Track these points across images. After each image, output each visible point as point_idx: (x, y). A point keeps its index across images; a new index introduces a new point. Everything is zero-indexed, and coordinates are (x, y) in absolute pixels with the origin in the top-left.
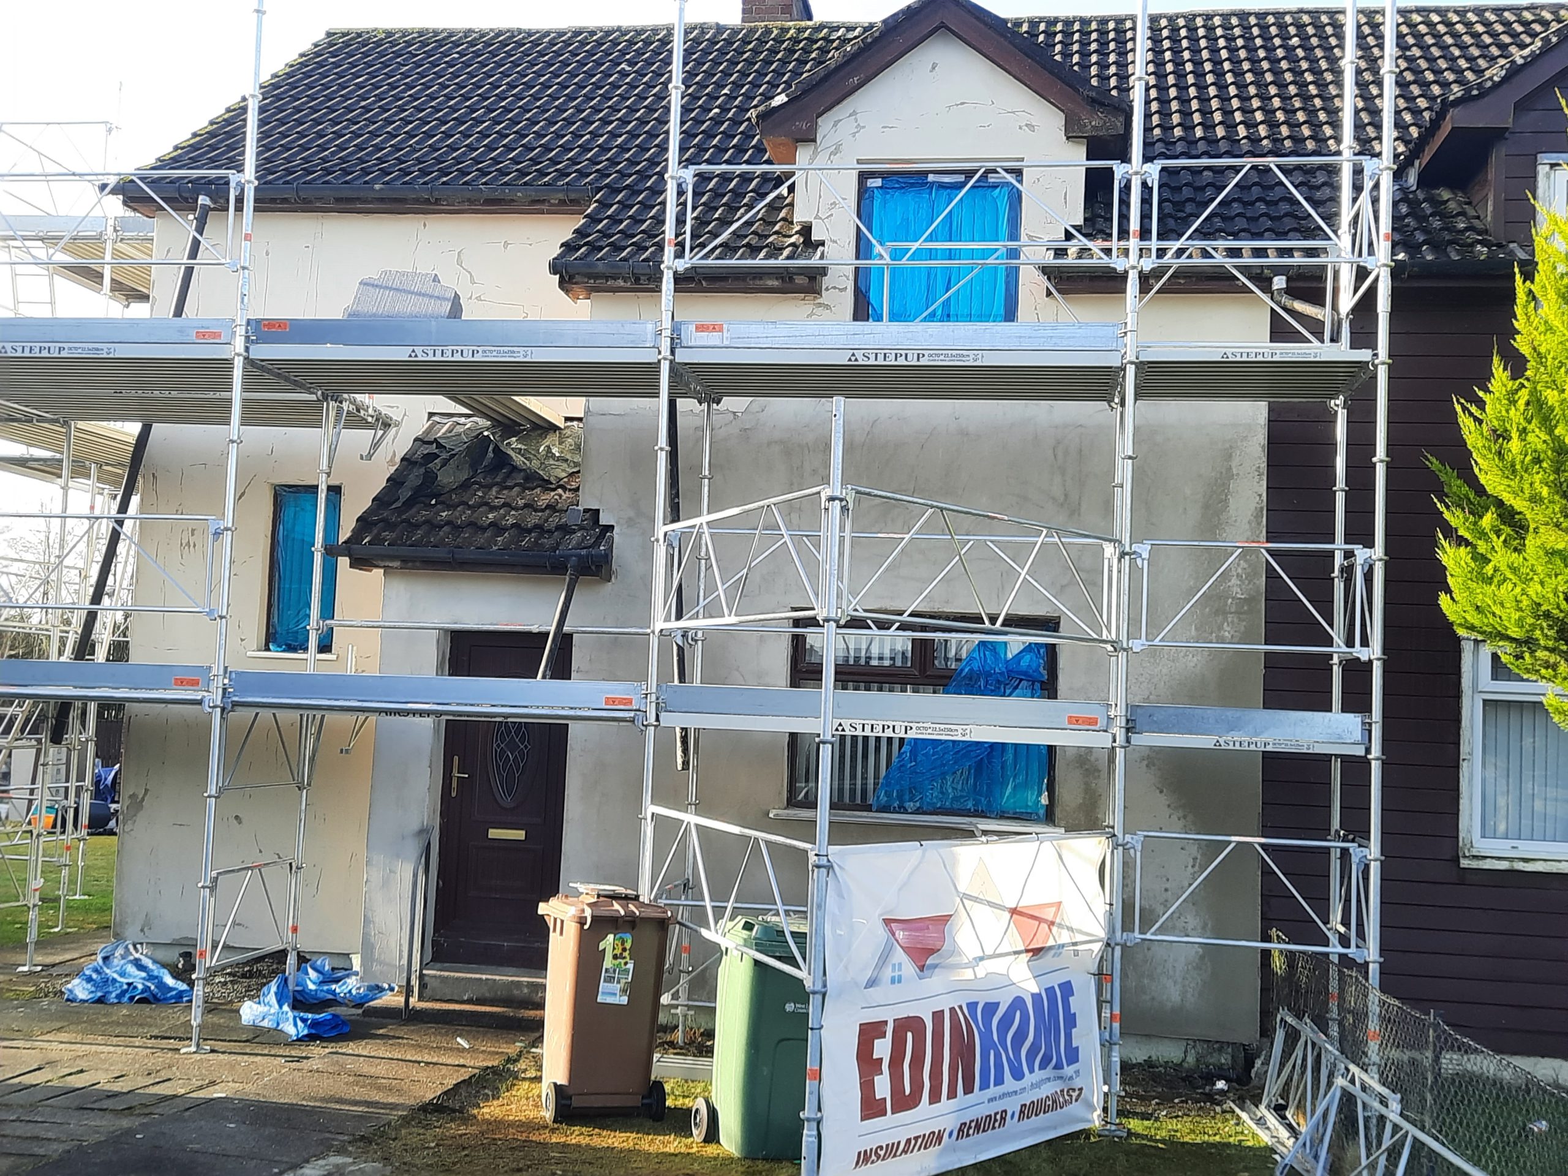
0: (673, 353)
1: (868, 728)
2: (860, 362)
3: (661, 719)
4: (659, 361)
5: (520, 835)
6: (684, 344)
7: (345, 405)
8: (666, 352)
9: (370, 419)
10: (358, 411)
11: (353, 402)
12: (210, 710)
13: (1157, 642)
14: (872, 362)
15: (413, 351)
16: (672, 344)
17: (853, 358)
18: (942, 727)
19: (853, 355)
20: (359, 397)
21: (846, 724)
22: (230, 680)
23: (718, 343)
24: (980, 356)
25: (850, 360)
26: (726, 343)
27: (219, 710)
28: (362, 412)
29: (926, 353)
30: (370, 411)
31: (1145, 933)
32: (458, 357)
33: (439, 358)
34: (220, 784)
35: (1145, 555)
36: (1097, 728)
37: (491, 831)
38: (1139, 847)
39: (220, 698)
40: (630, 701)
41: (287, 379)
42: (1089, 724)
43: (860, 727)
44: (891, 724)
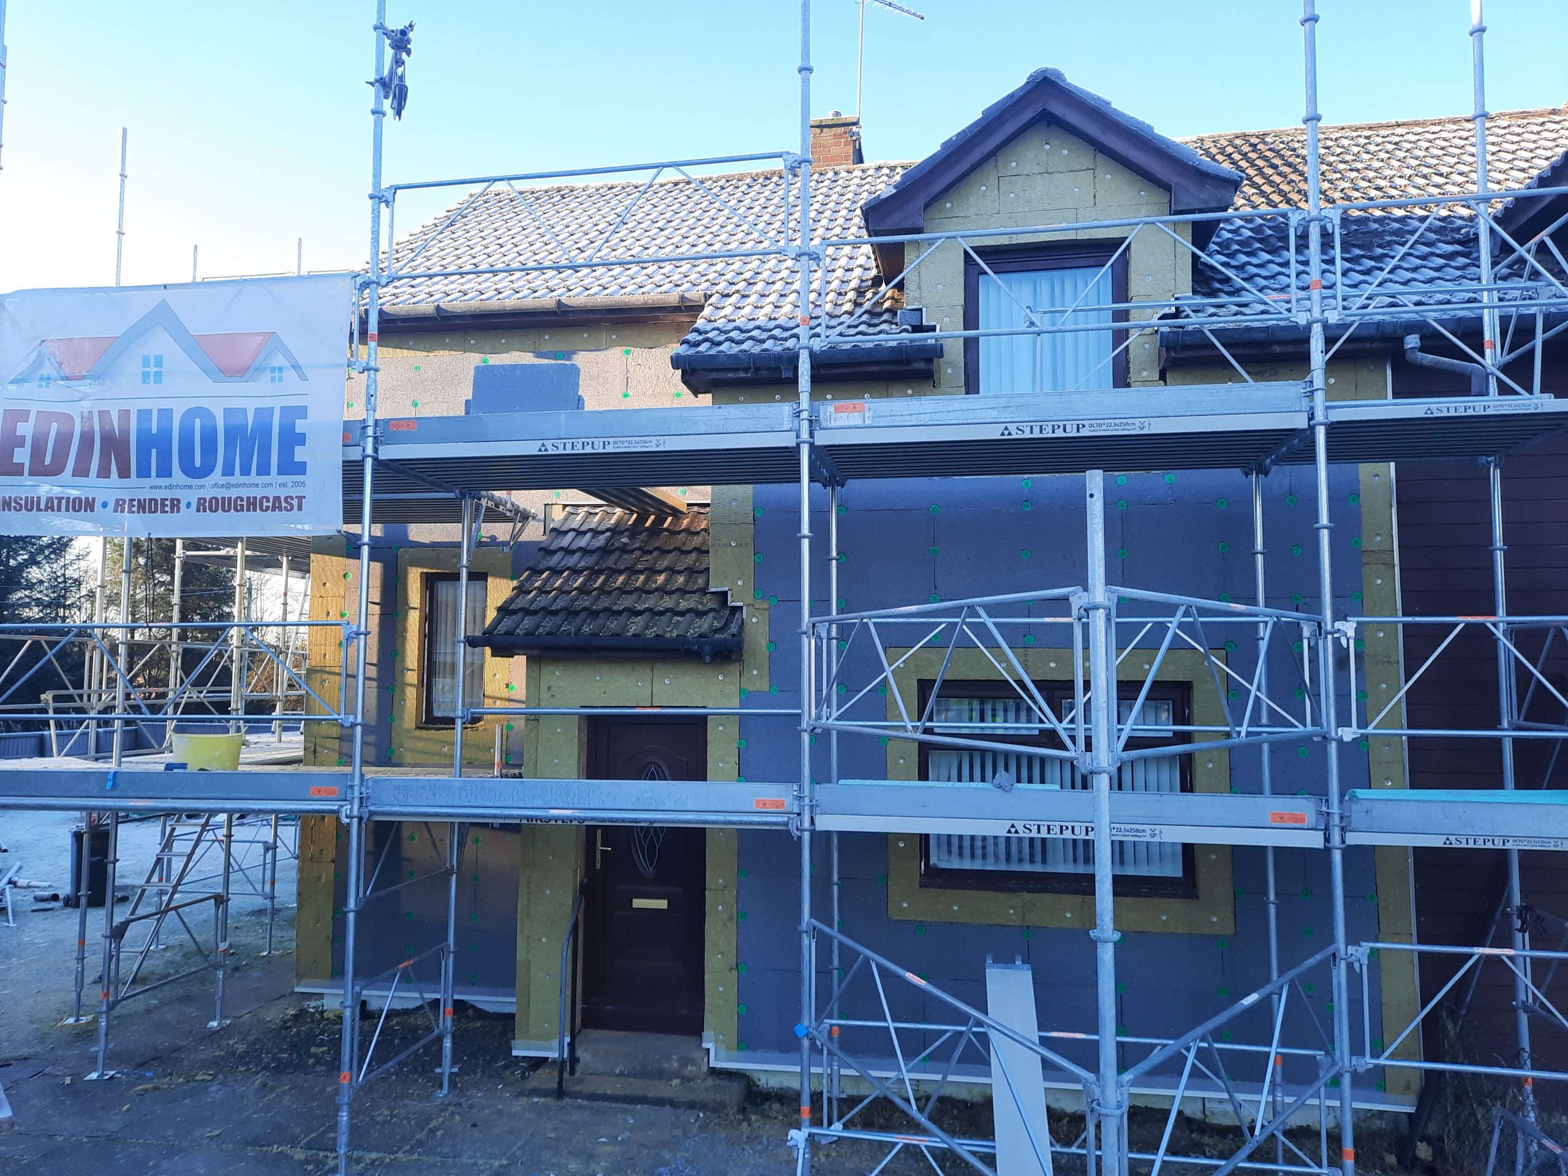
0: (811, 435)
1: (1044, 830)
2: (1014, 436)
3: (816, 822)
4: (798, 445)
5: (662, 904)
6: (824, 425)
7: (484, 502)
8: (805, 435)
9: (508, 514)
10: (497, 506)
11: (492, 498)
12: (348, 821)
13: (1370, 730)
14: (1027, 435)
15: (543, 445)
16: (811, 426)
17: (1006, 432)
18: (1128, 827)
19: (1006, 429)
20: (497, 494)
21: (1019, 825)
22: (368, 788)
23: (859, 422)
24: (1146, 424)
25: (1003, 434)
26: (868, 422)
27: (355, 820)
28: (501, 508)
29: (1086, 423)
30: (509, 506)
31: (1378, 1057)
32: (588, 450)
33: (569, 451)
34: (361, 895)
35: (1351, 633)
36: (1305, 825)
37: (634, 900)
38: (1365, 961)
39: (356, 807)
40: (782, 804)
41: (423, 480)
42: (1296, 821)
43: (1035, 829)
44: (1069, 825)
